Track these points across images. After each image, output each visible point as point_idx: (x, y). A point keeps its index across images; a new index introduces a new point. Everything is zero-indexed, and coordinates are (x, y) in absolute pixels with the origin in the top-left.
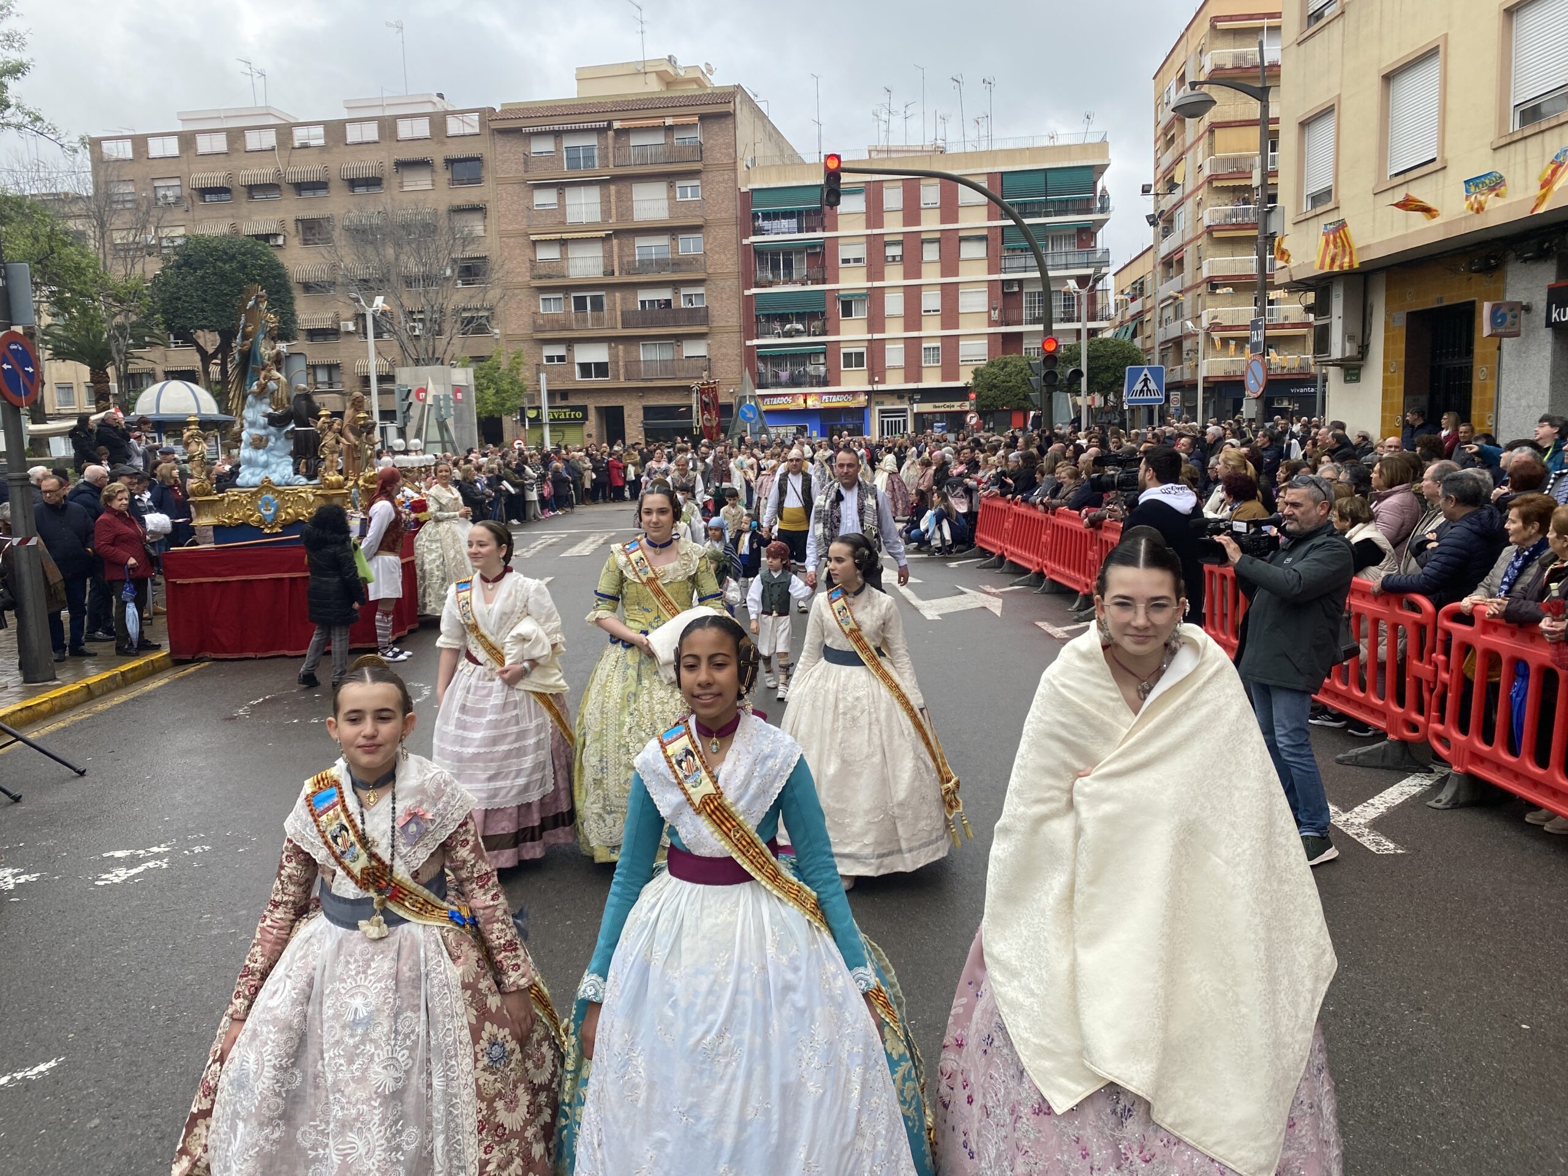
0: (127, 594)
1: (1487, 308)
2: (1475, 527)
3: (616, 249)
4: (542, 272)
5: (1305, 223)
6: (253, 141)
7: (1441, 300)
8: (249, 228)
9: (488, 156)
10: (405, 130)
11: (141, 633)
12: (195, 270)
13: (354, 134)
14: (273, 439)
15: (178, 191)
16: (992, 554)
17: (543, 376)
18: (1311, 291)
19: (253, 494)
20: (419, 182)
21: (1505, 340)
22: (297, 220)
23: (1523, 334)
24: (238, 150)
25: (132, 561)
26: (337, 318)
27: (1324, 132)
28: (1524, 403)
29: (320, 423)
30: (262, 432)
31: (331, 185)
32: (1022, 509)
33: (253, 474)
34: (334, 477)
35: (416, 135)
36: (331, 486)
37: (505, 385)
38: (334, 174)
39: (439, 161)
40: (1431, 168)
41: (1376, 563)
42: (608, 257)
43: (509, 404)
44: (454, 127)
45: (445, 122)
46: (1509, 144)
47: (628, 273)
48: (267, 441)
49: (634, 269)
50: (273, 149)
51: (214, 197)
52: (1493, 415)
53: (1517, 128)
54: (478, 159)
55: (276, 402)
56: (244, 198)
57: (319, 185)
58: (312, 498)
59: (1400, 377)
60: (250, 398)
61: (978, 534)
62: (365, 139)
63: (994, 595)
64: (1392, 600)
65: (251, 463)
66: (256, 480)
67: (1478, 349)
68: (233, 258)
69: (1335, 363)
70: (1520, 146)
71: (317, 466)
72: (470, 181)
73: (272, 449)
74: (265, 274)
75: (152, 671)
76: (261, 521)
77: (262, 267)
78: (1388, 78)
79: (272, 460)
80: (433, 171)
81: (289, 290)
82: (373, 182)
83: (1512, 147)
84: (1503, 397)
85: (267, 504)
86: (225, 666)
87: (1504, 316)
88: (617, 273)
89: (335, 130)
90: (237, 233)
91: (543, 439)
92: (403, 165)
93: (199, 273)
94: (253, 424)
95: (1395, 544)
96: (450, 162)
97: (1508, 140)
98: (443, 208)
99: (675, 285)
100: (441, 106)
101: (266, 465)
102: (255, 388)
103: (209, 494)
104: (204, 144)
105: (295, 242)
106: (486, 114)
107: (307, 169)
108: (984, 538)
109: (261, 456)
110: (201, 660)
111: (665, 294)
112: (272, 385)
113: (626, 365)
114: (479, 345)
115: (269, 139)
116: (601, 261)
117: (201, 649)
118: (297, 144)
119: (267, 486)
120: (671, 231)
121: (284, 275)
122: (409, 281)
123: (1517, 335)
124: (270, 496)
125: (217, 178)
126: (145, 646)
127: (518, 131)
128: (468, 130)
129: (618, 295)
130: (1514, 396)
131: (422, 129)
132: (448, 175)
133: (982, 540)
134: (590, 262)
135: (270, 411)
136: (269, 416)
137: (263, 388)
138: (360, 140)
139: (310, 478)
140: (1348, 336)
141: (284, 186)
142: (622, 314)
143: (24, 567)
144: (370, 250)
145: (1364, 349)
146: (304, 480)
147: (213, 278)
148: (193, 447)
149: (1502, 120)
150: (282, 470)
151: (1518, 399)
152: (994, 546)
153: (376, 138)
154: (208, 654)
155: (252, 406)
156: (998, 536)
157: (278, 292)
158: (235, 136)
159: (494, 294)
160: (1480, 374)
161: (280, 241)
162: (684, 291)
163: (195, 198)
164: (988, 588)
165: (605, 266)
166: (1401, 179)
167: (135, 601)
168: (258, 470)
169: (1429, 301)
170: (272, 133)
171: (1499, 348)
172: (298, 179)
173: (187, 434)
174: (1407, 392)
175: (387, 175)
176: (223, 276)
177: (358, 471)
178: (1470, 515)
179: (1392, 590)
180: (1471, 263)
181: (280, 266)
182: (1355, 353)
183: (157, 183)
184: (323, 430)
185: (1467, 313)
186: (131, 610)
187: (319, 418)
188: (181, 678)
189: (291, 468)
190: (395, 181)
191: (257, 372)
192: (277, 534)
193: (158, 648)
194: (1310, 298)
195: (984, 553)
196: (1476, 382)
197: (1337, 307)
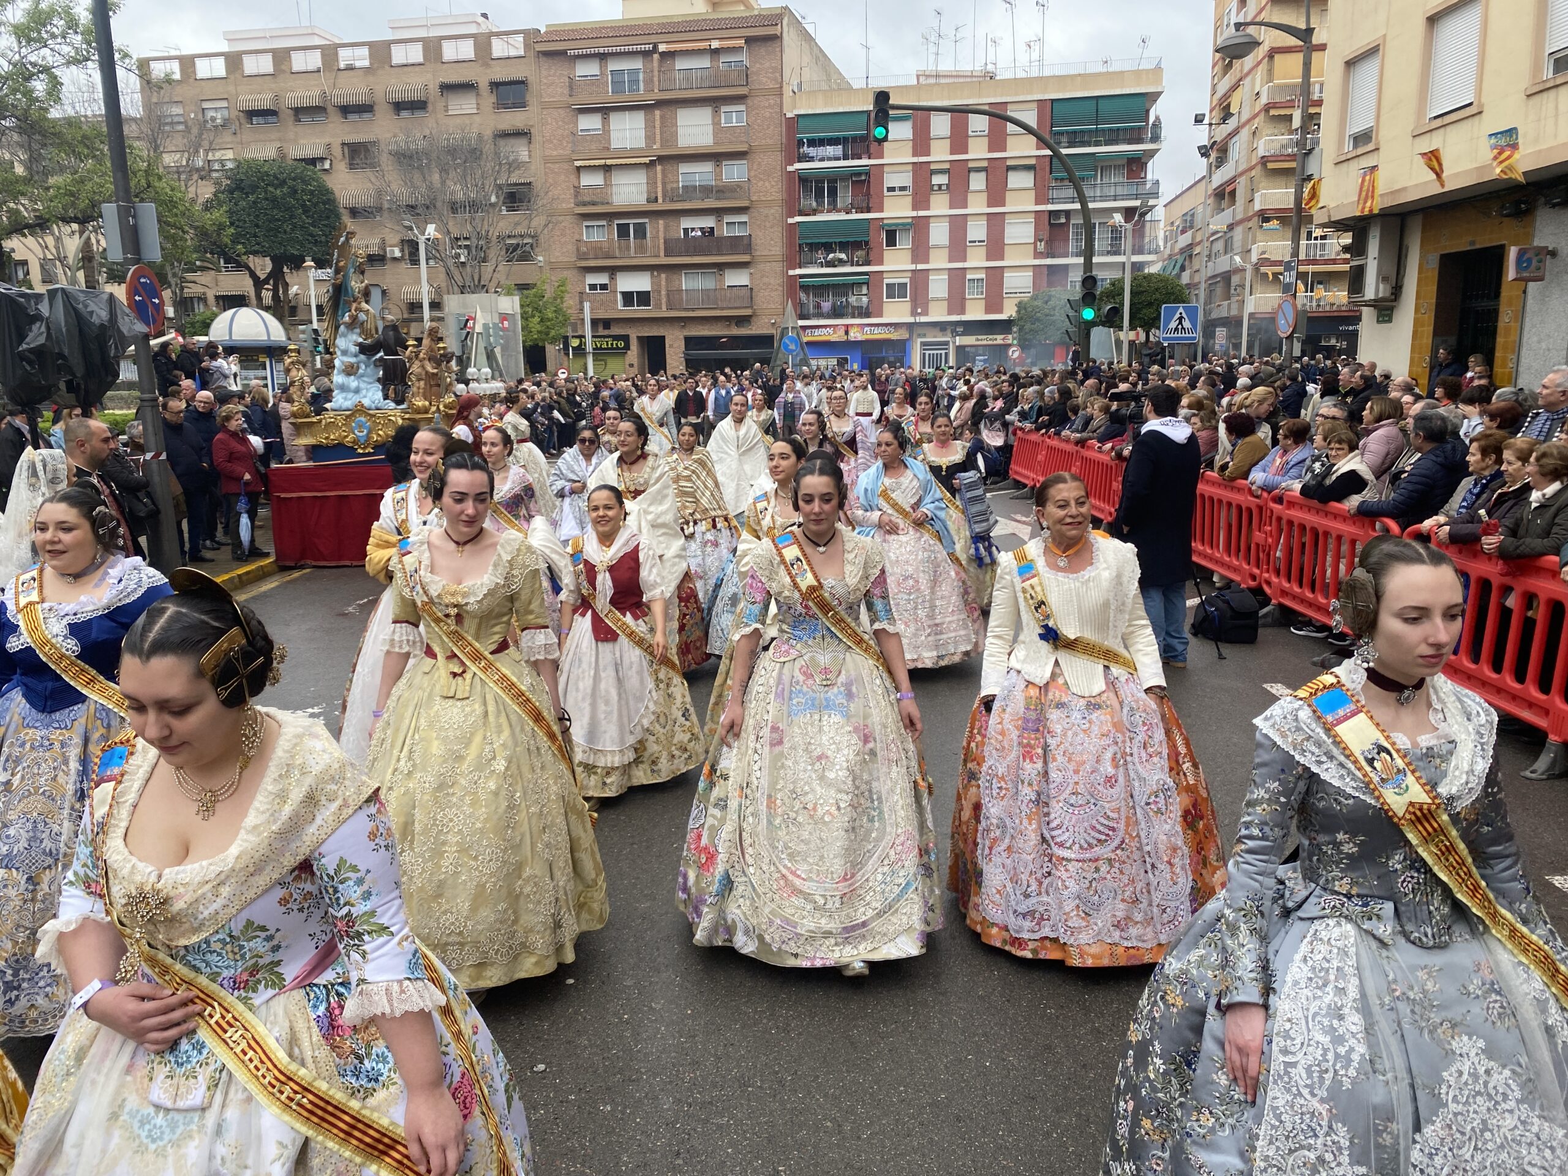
0: (242, 505)
1: (1513, 252)
2: (1439, 460)
3: (659, 176)
4: (587, 199)
5: (1345, 165)
6: (300, 62)
7: (1473, 243)
8: (295, 152)
9: (532, 79)
10: (449, 51)
11: (252, 541)
12: (247, 194)
13: (399, 56)
14: (363, 366)
15: (226, 113)
16: (1025, 486)
17: (587, 306)
18: (1346, 231)
19: (348, 417)
20: (464, 106)
21: (1531, 285)
22: (343, 144)
23: (1547, 276)
24: (284, 71)
25: (247, 477)
26: (383, 244)
27: (1368, 72)
28: (1544, 345)
29: (408, 352)
30: (353, 360)
31: (376, 108)
32: (1055, 443)
33: (345, 399)
34: (420, 403)
35: (461, 57)
36: (418, 411)
37: (550, 315)
38: (379, 97)
39: (484, 85)
40: (1467, 112)
41: (1359, 492)
42: (651, 183)
43: (553, 333)
44: (499, 48)
45: (490, 44)
46: (1541, 91)
47: (672, 201)
48: (358, 368)
49: (678, 195)
50: (319, 71)
51: (261, 120)
52: (1514, 357)
53: (1551, 75)
54: (523, 82)
55: (365, 332)
56: (290, 120)
57: (365, 109)
58: (400, 422)
59: (1429, 318)
60: (342, 328)
61: (1012, 466)
62: (411, 61)
63: (1024, 523)
64: (1367, 520)
65: (343, 388)
66: (348, 404)
67: (1505, 293)
68: (283, 183)
69: (1367, 304)
70: (1552, 93)
71: (404, 393)
72: (515, 106)
73: (362, 376)
74: (315, 200)
75: (261, 576)
76: (355, 442)
77: (312, 193)
78: (1433, 20)
79: (362, 385)
80: (478, 95)
81: (338, 216)
82: (418, 106)
83: (1545, 95)
84: (1525, 339)
85: (360, 426)
86: (326, 572)
87: (1529, 261)
88: (660, 200)
89: (380, 51)
90: (283, 157)
91: (586, 369)
92: (447, 88)
93: (251, 198)
94: (345, 353)
95: (1378, 475)
96: (495, 85)
97: (1541, 87)
98: (488, 133)
99: (719, 212)
100: (485, 27)
101: (357, 391)
102: (347, 318)
103: (308, 416)
104: (251, 65)
105: (341, 166)
106: (531, 35)
107: (353, 90)
108: (1018, 470)
109: (353, 382)
110: (302, 567)
111: (708, 222)
112: (362, 316)
113: (668, 295)
114: (523, 272)
115: (314, 61)
116: (644, 188)
117: (302, 558)
118: (342, 65)
119: (360, 409)
120: (716, 157)
121: (334, 201)
122: (454, 207)
123: (1541, 279)
124: (363, 419)
125: (264, 101)
126: (255, 553)
127: (563, 53)
128: (513, 53)
129: (661, 222)
130: (1535, 339)
131: (466, 50)
132: (493, 99)
133: (1016, 473)
134: (633, 189)
135: (360, 340)
136: (360, 345)
137: (354, 319)
138: (405, 62)
139: (399, 402)
140: (1383, 278)
141: (330, 109)
142: (665, 242)
143: (156, 479)
144: (417, 176)
145: (1397, 291)
146: (392, 405)
147: (265, 203)
148: (294, 373)
149: (1537, 68)
150: (372, 395)
151: (1539, 342)
152: (1028, 478)
153: (421, 60)
154: (309, 562)
155: (344, 335)
156: (1031, 469)
157: (328, 217)
158: (281, 57)
159: (538, 222)
160: (1505, 318)
161: (327, 166)
162: (728, 219)
163: (243, 121)
164: (1019, 517)
165: (649, 192)
166: (1439, 122)
167: (248, 512)
168: (350, 395)
169: (1461, 245)
170: (317, 54)
171: (1525, 292)
172: (344, 102)
173: (288, 361)
174: (1436, 333)
175: (431, 99)
176: (274, 200)
177: (440, 396)
178: (1436, 449)
179: (1367, 514)
180: (1503, 207)
181: (328, 192)
182: (1388, 294)
183: (206, 105)
184: (410, 359)
185: (1497, 256)
186: (244, 520)
187: (406, 348)
188: (289, 582)
189: (380, 395)
190: (440, 104)
191: (349, 304)
192: (369, 454)
193: (267, 555)
194: (1347, 239)
195: (1019, 485)
196: (1501, 325)
197: (1373, 248)
